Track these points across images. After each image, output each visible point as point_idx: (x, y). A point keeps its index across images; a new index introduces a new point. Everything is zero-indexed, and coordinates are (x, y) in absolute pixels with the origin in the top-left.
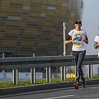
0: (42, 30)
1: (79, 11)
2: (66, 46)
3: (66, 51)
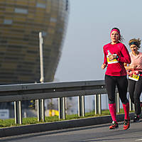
0: (8, 44)
1: (63, 15)
2: (44, 69)
3: (44, 76)
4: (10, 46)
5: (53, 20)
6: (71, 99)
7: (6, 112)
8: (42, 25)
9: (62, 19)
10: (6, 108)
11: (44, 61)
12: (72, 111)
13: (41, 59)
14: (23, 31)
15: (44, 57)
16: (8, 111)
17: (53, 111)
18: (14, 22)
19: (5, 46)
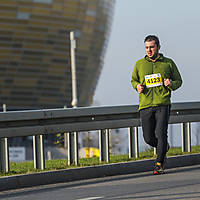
1: (106, 6)
2: (77, 86)
3: (78, 97)
4: (26, 52)
5: (91, 13)
6: (117, 131)
7: (21, 152)
8: (74, 21)
9: (104, 11)
10: (21, 146)
11: (77, 74)
12: (120, 150)
13: (74, 72)
14: (45, 30)
15: (77, 69)
16: (23, 149)
17: (91, 149)
18: (32, 16)
19: (19, 52)
